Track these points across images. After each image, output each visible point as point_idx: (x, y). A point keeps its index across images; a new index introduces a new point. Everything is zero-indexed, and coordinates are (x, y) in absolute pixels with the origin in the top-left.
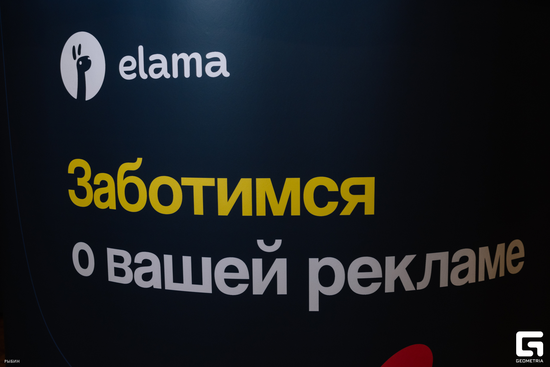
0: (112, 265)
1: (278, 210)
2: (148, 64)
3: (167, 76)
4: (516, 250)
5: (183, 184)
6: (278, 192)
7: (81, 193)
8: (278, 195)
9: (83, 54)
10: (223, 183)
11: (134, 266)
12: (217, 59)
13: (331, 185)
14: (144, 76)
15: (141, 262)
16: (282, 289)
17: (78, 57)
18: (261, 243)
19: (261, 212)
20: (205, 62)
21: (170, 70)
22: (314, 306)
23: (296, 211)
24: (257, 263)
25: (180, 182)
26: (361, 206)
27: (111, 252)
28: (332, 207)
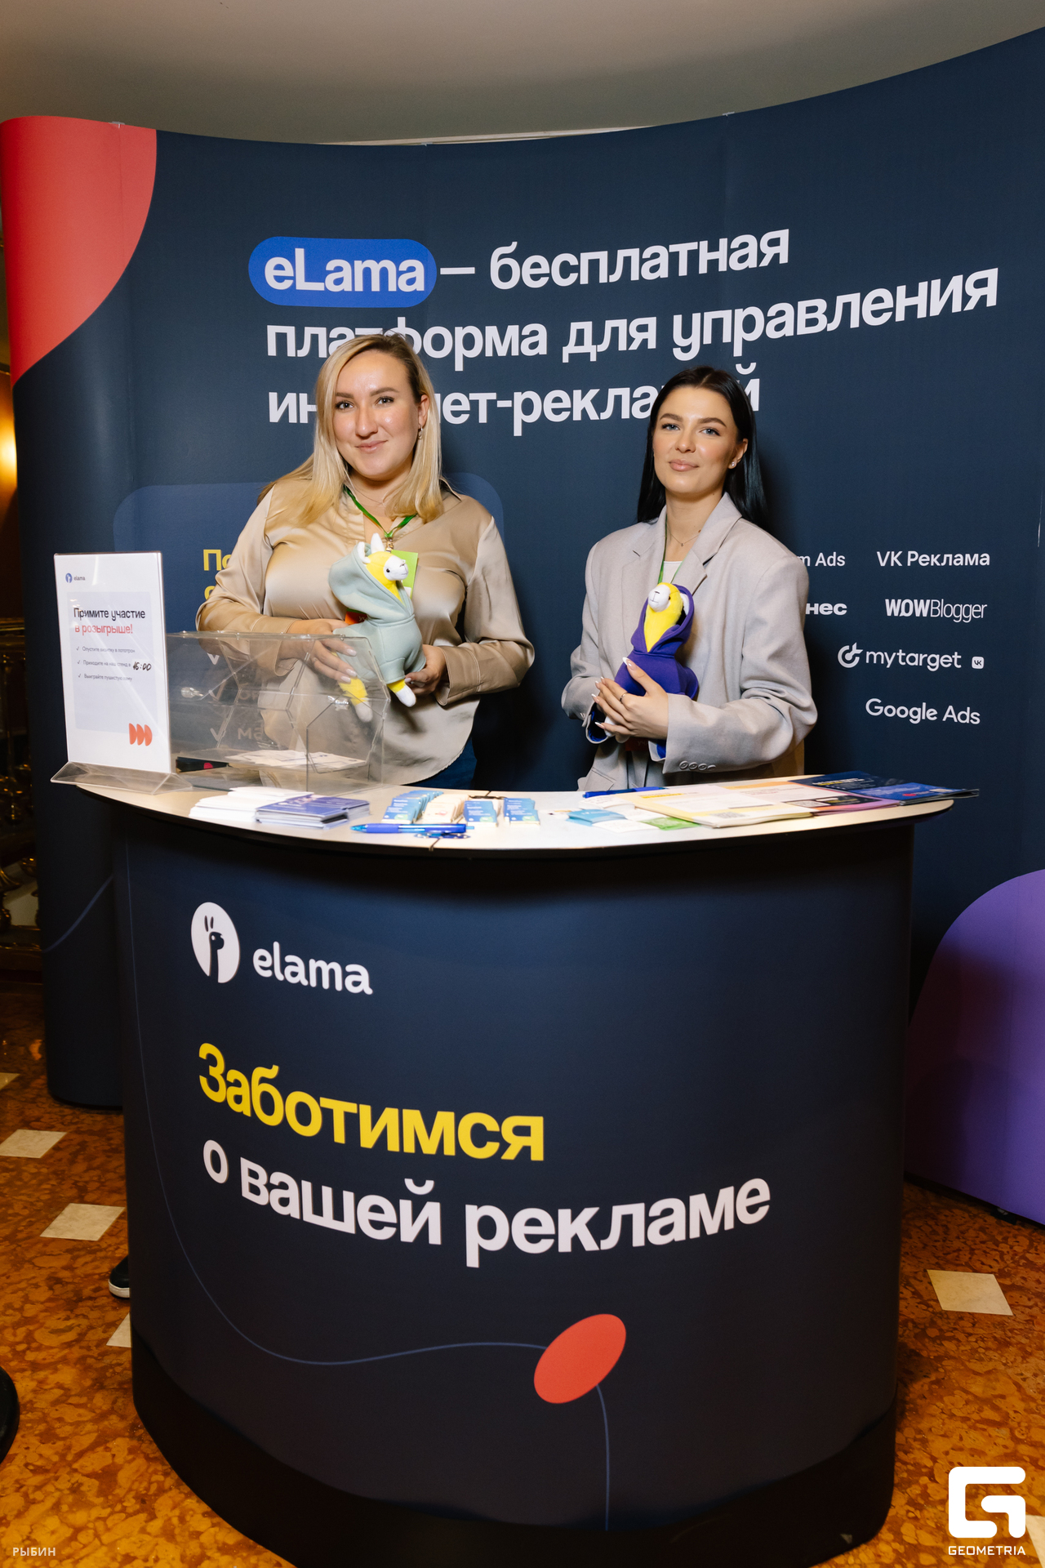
0: (246, 1180)
1: (429, 1148)
2: (284, 965)
3: (305, 983)
4: (754, 1193)
5: (322, 1105)
6: (429, 1126)
7: (214, 1085)
8: (429, 1129)
9: (215, 930)
10: (365, 1111)
11: (270, 1187)
12: (357, 973)
13: (490, 1124)
14: (280, 977)
15: (277, 1184)
16: (435, 1238)
17: (211, 930)
18: (409, 1183)
19: (409, 1148)
20: (345, 974)
21: (307, 977)
22: (473, 1261)
23: (449, 1150)
24: (406, 1206)
25: (319, 1102)
26: (526, 1151)
27: (246, 1165)
28: (491, 1148)
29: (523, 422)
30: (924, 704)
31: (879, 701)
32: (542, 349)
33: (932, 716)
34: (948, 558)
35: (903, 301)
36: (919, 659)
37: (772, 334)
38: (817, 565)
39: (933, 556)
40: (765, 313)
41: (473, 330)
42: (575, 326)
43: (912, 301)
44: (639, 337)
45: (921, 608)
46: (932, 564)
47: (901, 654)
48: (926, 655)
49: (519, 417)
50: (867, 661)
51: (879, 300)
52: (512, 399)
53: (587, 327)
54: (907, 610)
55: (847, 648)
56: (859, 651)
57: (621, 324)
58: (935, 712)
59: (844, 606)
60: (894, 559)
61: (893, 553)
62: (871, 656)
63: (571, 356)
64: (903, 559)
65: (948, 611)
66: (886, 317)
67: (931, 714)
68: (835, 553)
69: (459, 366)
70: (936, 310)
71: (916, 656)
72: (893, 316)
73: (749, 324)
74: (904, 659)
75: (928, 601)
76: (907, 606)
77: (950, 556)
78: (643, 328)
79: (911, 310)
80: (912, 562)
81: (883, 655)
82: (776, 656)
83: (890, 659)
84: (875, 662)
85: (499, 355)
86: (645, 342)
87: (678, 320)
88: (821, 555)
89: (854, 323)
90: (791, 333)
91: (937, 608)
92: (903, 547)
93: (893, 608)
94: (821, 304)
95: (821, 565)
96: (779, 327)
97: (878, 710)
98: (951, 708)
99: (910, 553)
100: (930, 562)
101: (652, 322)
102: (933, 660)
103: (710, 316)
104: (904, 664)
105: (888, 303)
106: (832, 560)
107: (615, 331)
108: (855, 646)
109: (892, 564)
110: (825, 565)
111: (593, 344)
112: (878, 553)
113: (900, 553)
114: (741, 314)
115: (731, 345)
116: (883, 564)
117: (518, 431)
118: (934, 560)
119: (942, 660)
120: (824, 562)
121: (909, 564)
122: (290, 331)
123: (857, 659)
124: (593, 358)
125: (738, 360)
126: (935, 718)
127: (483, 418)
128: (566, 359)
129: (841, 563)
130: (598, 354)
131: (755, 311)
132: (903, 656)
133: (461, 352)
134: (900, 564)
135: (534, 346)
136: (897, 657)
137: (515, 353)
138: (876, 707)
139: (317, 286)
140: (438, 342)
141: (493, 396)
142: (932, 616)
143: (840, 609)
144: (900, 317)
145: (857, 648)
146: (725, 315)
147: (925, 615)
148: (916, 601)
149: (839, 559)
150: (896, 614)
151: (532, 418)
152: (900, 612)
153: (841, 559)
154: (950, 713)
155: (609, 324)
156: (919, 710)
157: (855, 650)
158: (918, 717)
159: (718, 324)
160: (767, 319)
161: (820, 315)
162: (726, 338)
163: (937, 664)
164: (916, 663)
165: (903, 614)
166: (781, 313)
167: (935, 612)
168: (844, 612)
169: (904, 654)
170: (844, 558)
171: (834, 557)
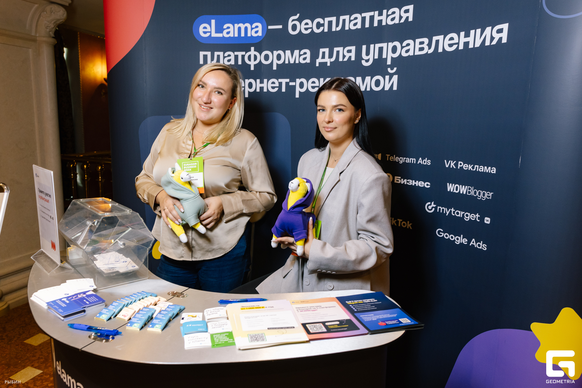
29: (300, 92)
30: (462, 236)
31: (442, 230)
32: (308, 61)
33: (465, 242)
34: (477, 167)
35: (463, 40)
36: (461, 214)
37: (404, 55)
38: (418, 163)
39: (470, 165)
40: (401, 44)
41: (280, 52)
42: (322, 50)
43: (467, 40)
44: (348, 55)
45: (463, 190)
46: (469, 169)
47: (453, 210)
48: (464, 213)
49: (298, 89)
50: (438, 211)
51: (452, 39)
52: (295, 81)
53: (327, 50)
54: (457, 190)
55: (429, 203)
56: (435, 206)
57: (340, 49)
58: (467, 241)
59: (429, 184)
60: (452, 164)
61: (452, 161)
62: (440, 209)
63: (319, 63)
64: (456, 165)
65: (475, 193)
66: (455, 47)
67: (465, 241)
68: (426, 159)
69: (275, 68)
70: (478, 45)
71: (460, 212)
72: (458, 47)
73: (394, 50)
74: (454, 212)
75: (466, 187)
76: (457, 187)
77: (478, 166)
78: (349, 51)
79: (466, 44)
80: (460, 167)
81: (445, 209)
82: (370, 221)
83: (448, 211)
84: (441, 212)
85: (291, 63)
86: (350, 57)
87: (364, 47)
88: (420, 159)
89: (440, 50)
90: (412, 54)
91: (470, 191)
92: (457, 160)
93: (451, 187)
94: (426, 40)
95: (420, 163)
96: (407, 51)
97: (441, 235)
98: (474, 240)
99: (459, 162)
100: (468, 168)
101: (353, 48)
102: (467, 216)
103: (378, 46)
104: (454, 215)
105: (456, 41)
106: (425, 162)
107: (338, 52)
108: (433, 203)
109: (451, 167)
110: (422, 163)
111: (329, 58)
112: (445, 161)
113: (455, 162)
114: (391, 45)
115: (386, 59)
116: (447, 166)
117: (297, 96)
118: (470, 167)
119: (471, 216)
120: (421, 162)
121: (459, 168)
122: (209, 54)
123: (434, 209)
124: (329, 64)
125: (389, 66)
126: (466, 243)
127: (284, 90)
128: (317, 65)
129: (429, 163)
130: (331, 63)
131: (397, 44)
132: (453, 211)
133: (276, 62)
134: (455, 167)
135: (305, 59)
136: (451, 211)
137: (297, 62)
138: (441, 233)
139: (220, 35)
140: (267, 58)
141: (288, 80)
142: (468, 194)
143: (427, 185)
144: (461, 47)
145: (434, 204)
146: (384, 45)
147: (464, 193)
148: (461, 186)
149: (428, 162)
150: (452, 191)
151: (303, 90)
152: (453, 190)
153: (429, 161)
154: (473, 242)
155: (336, 49)
156: (459, 238)
157: (433, 205)
158: (459, 241)
159: (381, 49)
160: (402, 47)
161: (425, 46)
162: (384, 56)
163: (468, 217)
164: (459, 216)
165: (455, 191)
166: (408, 45)
167: (469, 192)
168: (429, 187)
169: (454, 210)
170: (430, 161)
171: (426, 160)
